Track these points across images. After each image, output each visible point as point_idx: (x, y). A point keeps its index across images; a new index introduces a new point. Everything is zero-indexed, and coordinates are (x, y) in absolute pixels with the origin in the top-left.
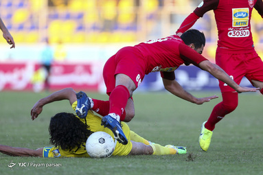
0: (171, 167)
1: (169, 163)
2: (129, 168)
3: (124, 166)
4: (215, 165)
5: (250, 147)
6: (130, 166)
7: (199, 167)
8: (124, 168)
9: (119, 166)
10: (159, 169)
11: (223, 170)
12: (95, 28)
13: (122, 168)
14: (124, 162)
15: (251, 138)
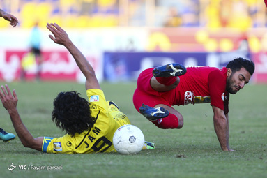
0: (156, 164)
1: (153, 160)
2: (110, 165)
3: (104, 163)
4: (203, 162)
5: (243, 142)
6: (111, 163)
7: (187, 164)
8: (104, 165)
9: (99, 163)
10: (143, 167)
11: (212, 168)
12: (72, 11)
13: (102, 165)
14: (104, 159)
15: (243, 132)
